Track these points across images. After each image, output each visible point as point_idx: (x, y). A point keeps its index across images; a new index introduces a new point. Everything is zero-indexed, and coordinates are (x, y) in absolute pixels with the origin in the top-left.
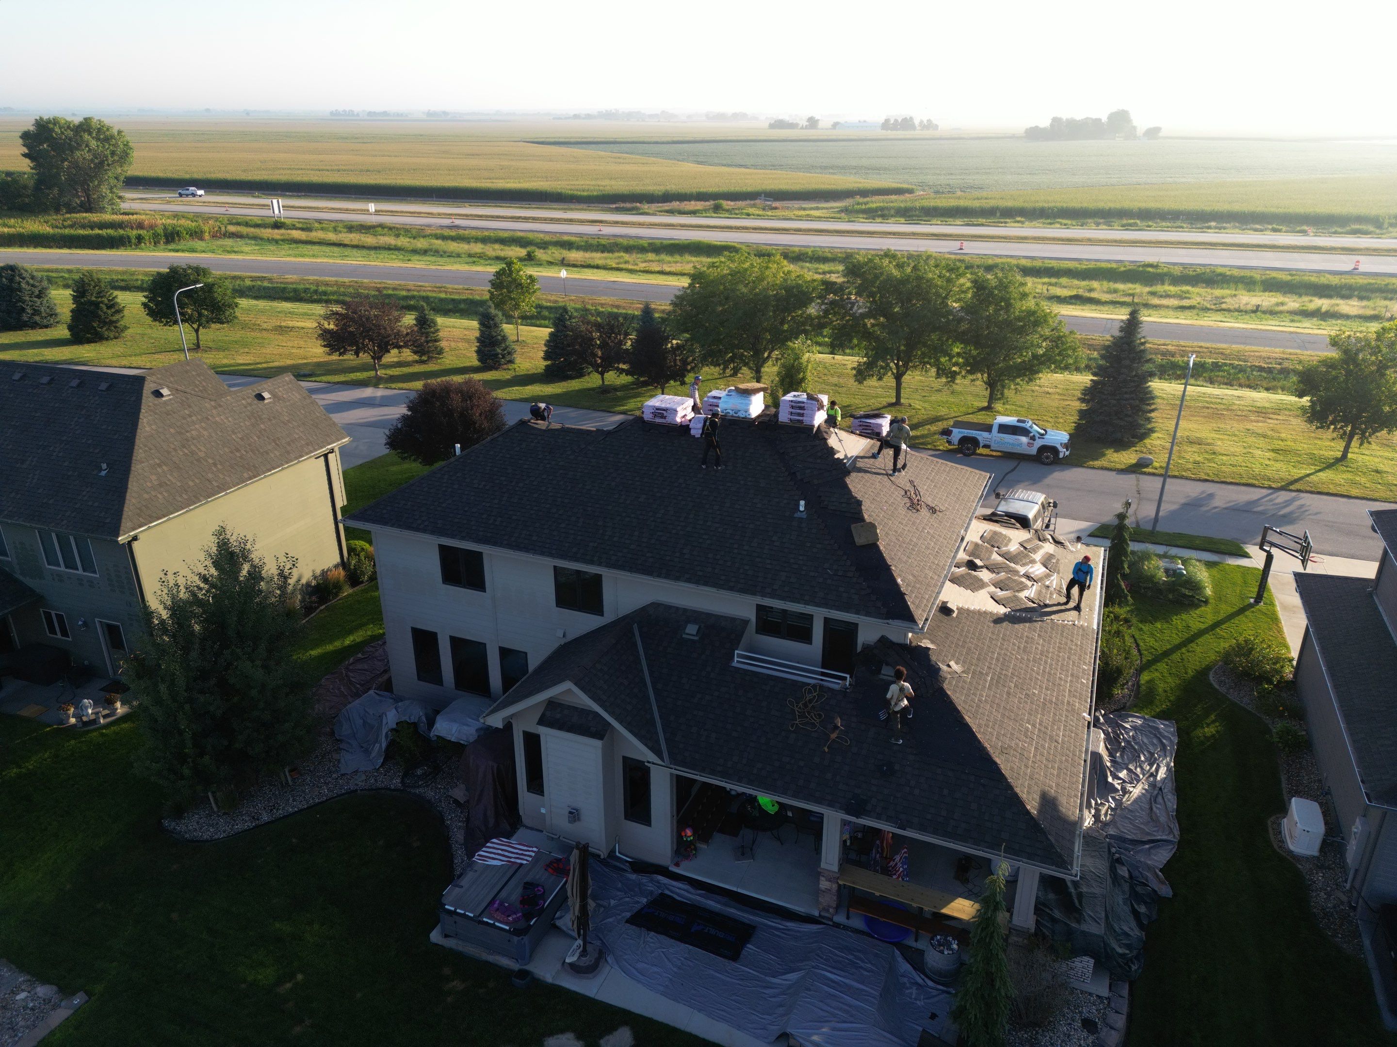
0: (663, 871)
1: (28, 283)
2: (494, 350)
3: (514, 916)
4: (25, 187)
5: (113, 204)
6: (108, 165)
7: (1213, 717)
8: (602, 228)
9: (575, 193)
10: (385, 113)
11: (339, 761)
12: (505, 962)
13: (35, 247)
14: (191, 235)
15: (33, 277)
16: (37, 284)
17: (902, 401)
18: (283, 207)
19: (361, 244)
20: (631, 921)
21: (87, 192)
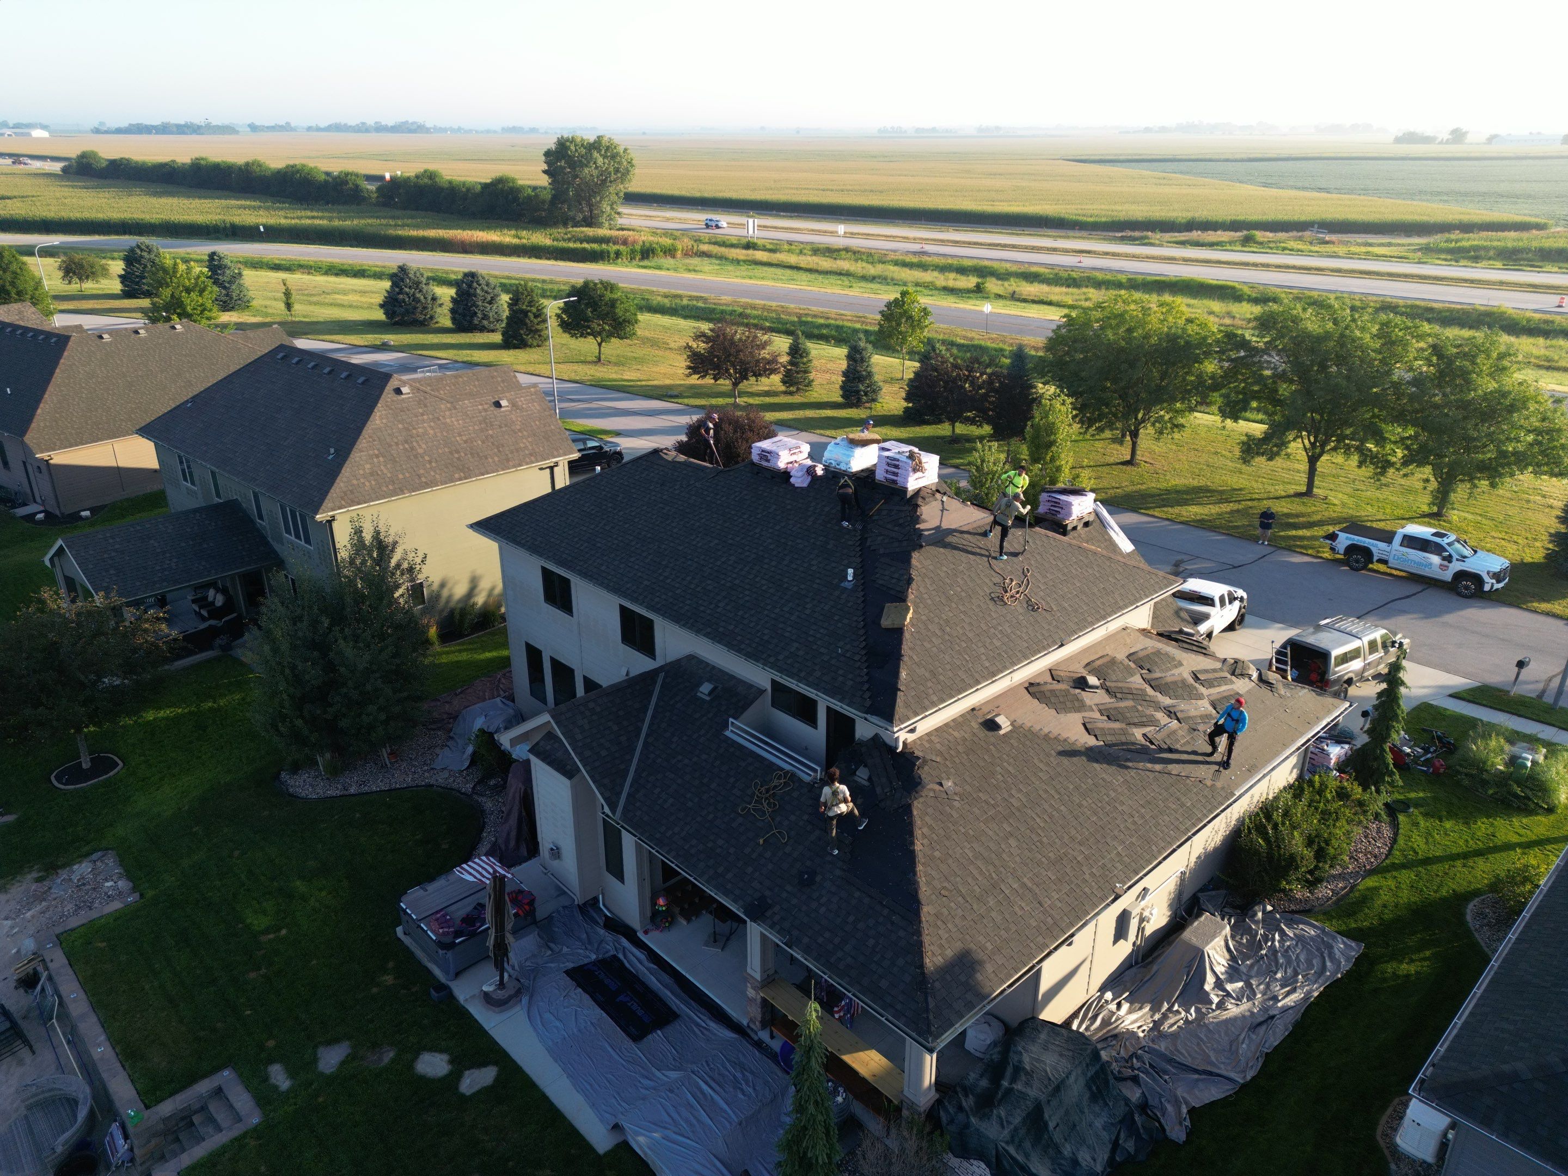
0: (630, 934)
1: (482, 290)
2: (857, 387)
3: (446, 930)
4: (543, 202)
5: (611, 219)
6: (611, 182)
7: (1428, 953)
8: (1082, 259)
9: (1080, 218)
10: (934, 130)
11: (438, 755)
12: (437, 972)
13: (530, 257)
14: (665, 253)
15: (488, 284)
16: (490, 291)
17: (1315, 490)
18: (759, 226)
19: (815, 267)
20: (569, 973)
21: (590, 206)
